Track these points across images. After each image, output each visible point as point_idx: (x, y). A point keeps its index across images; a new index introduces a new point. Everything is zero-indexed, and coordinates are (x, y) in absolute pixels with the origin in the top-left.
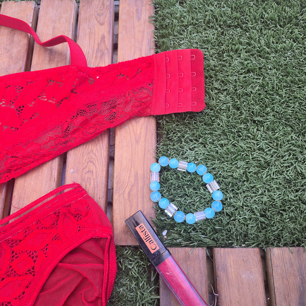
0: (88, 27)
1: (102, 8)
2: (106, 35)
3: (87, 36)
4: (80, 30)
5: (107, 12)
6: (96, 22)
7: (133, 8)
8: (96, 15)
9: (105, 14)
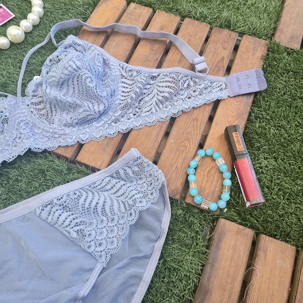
0: (214, 48)
1: (228, 38)
2: (225, 57)
3: (212, 53)
4: (208, 48)
5: (231, 42)
6: (221, 46)
7: (251, 45)
8: (222, 41)
9: (229, 43)
